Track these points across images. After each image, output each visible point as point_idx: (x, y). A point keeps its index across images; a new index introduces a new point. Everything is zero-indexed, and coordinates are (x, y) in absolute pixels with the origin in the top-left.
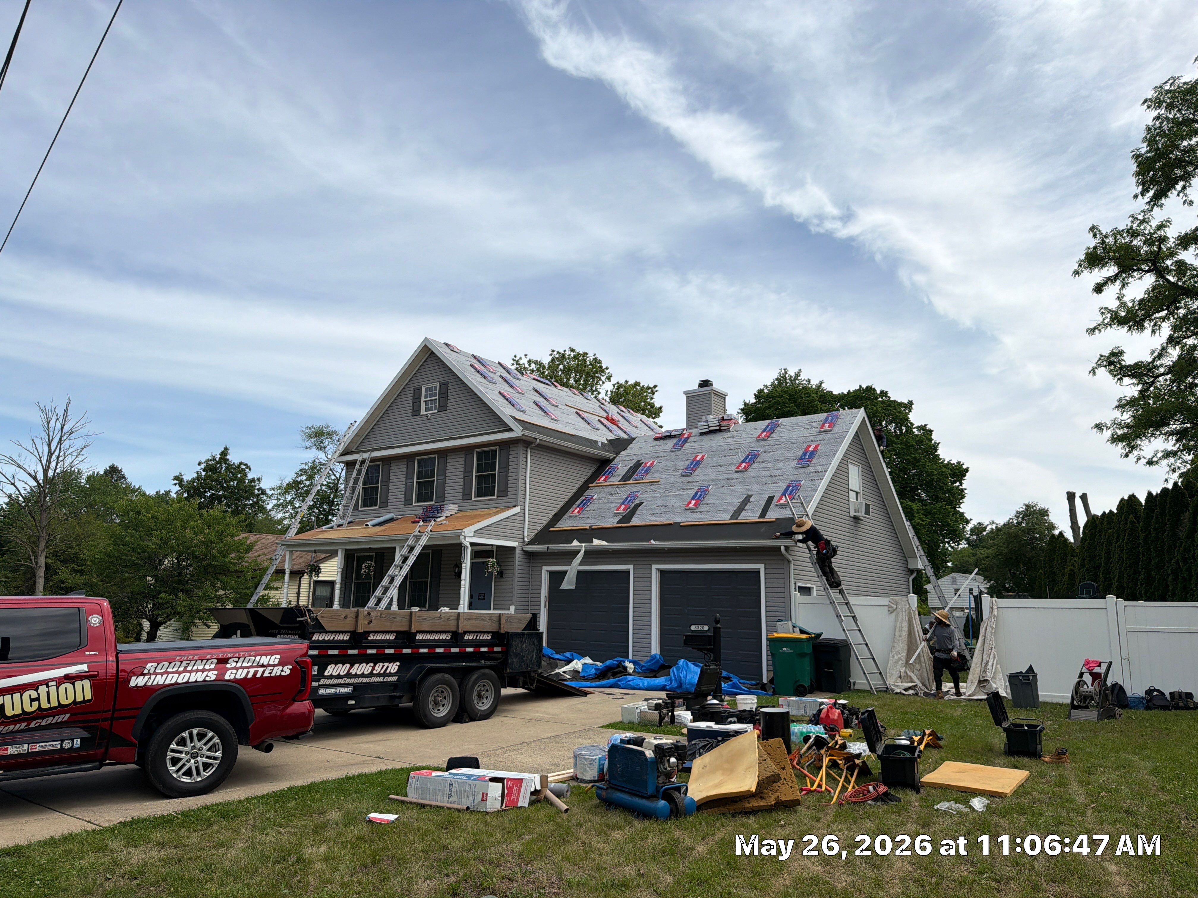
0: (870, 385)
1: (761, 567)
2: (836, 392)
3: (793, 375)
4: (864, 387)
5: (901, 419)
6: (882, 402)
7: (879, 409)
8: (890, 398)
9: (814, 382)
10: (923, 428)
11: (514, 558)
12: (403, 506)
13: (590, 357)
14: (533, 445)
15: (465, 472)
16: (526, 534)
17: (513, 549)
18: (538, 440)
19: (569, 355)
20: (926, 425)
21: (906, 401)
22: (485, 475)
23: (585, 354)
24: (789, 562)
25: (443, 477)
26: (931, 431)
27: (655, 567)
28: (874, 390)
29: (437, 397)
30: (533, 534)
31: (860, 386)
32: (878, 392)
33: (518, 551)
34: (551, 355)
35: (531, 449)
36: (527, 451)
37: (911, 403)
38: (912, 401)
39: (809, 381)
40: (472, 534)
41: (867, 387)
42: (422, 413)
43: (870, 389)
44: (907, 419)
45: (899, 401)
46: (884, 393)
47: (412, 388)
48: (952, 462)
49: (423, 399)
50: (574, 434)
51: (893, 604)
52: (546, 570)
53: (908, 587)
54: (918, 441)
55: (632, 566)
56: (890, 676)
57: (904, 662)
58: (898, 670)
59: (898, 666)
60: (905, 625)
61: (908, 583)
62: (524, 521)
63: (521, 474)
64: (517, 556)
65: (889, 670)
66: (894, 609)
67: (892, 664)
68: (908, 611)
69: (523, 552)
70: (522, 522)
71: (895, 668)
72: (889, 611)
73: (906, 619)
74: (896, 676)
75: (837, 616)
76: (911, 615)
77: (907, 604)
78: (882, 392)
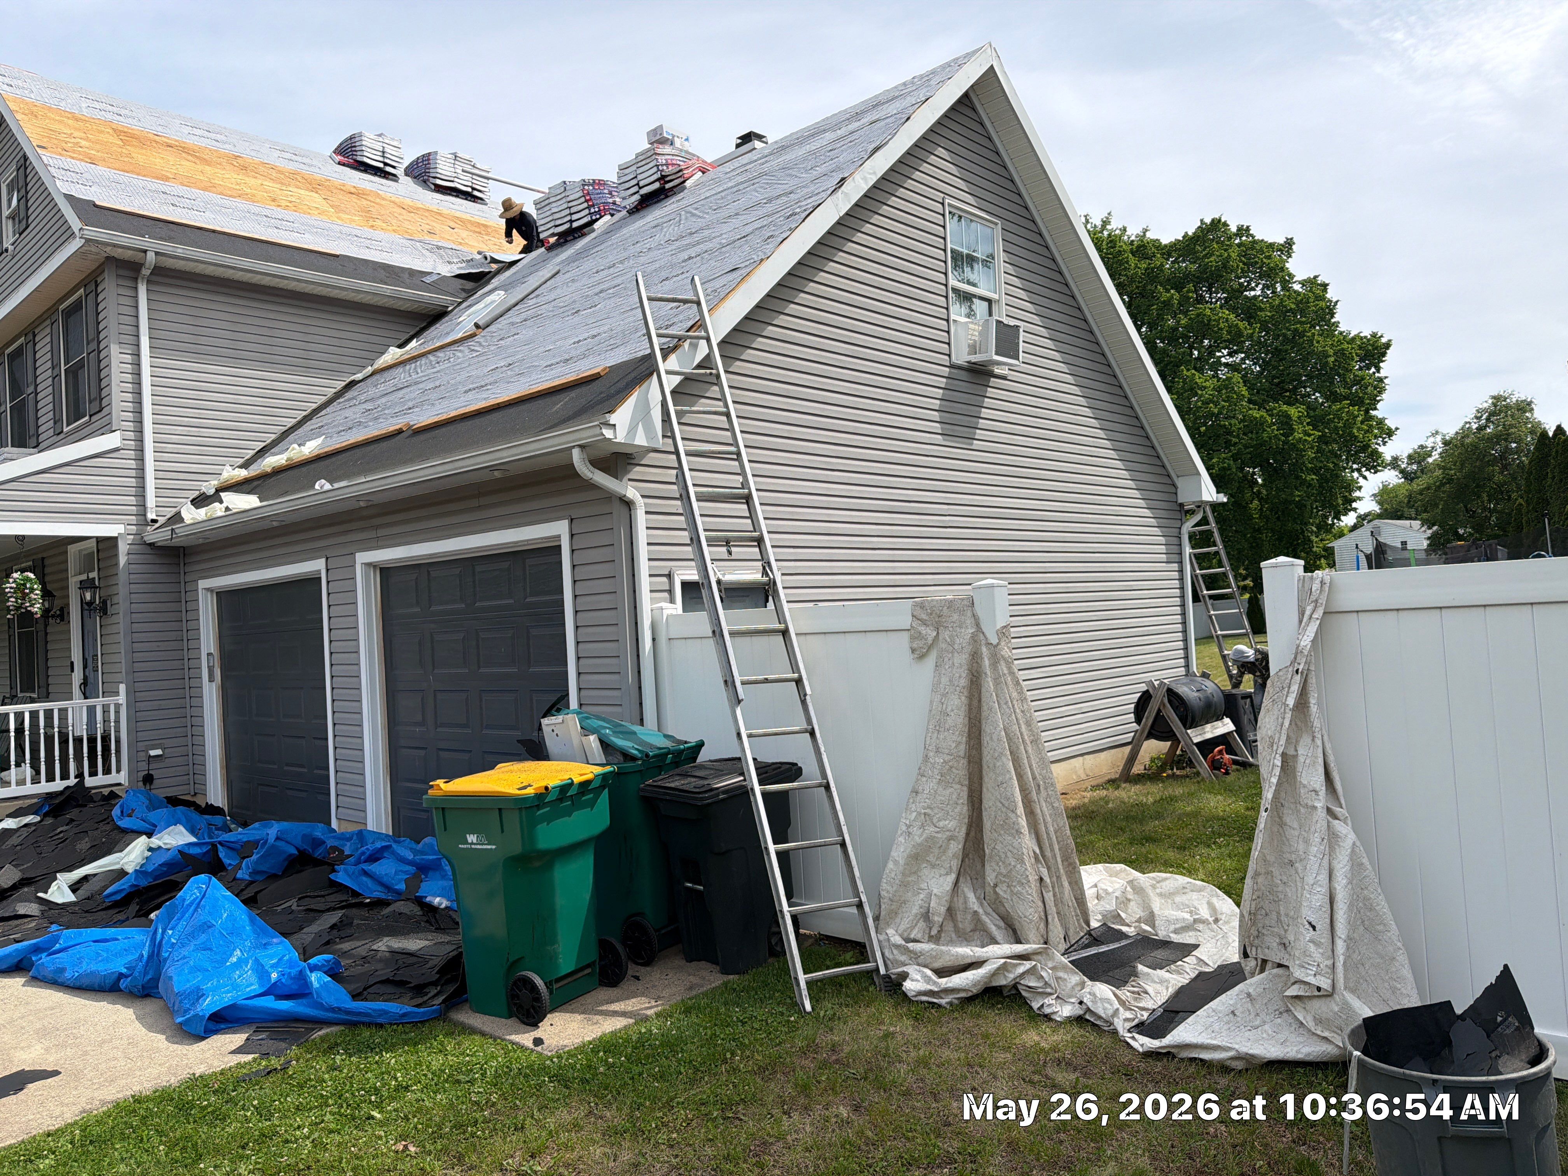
0: (1217, 217)
1: (557, 530)
2: (1166, 240)
3: (1099, 223)
4: (1208, 221)
5: (1271, 269)
6: (1239, 245)
7: (1234, 256)
8: (1253, 237)
9: (1133, 232)
10: (1311, 283)
11: (117, 564)
14: (146, 272)
16: (151, 501)
17: (114, 542)
18: (151, 256)
20: (1316, 277)
21: (1281, 240)
24: (627, 504)
25: (33, 388)
26: (1325, 286)
27: (363, 557)
28: (1225, 224)
31: (1202, 221)
32: (1234, 229)
33: (123, 548)
35: (151, 280)
36: (136, 289)
37: (1289, 243)
38: (1292, 239)
39: (1124, 230)
41: (1213, 220)
43: (1217, 224)
44: (1282, 269)
45: (1270, 241)
46: (1243, 231)
48: (1362, 335)
50: (338, 253)
51: (924, 623)
52: (208, 589)
53: (1175, 549)
54: (1302, 303)
55: (323, 561)
56: (894, 914)
57: (950, 853)
58: (924, 886)
59: (926, 872)
60: (957, 704)
61: (1175, 540)
62: (141, 469)
63: (114, 349)
64: (122, 560)
65: (887, 889)
66: (930, 641)
67: (902, 862)
68: (968, 649)
69: (148, 550)
70: (133, 473)
71: (912, 878)
72: (913, 651)
73: (963, 682)
74: (915, 910)
75: (726, 682)
76: (979, 665)
77: (969, 621)
78: (1240, 229)
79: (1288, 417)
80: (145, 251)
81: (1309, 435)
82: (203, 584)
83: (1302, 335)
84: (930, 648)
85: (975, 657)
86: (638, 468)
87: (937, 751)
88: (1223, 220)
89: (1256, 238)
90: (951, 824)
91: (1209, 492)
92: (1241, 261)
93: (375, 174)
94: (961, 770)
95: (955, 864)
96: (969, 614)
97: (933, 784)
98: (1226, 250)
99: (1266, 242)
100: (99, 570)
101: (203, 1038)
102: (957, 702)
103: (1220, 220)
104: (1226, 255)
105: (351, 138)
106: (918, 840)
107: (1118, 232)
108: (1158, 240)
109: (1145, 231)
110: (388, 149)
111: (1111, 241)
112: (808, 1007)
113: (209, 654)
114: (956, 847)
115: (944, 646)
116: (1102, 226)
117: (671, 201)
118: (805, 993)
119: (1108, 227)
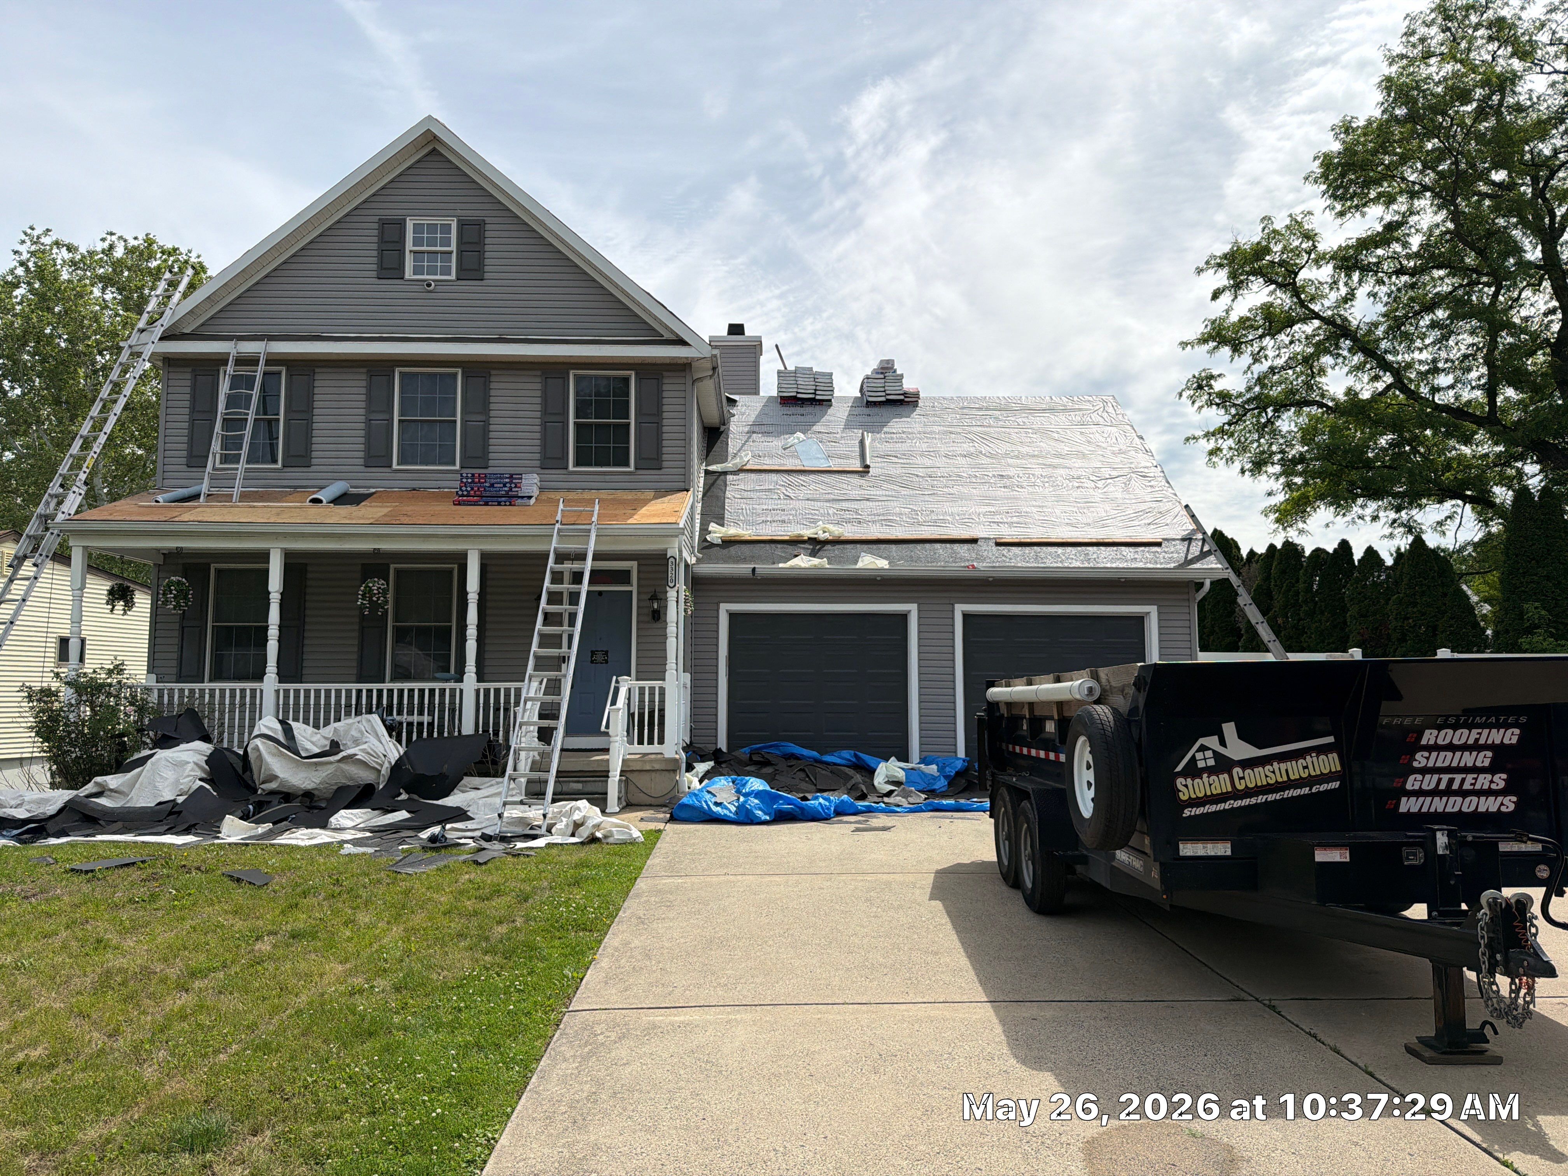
1: (1157, 610)
12: (362, 468)
15: (544, 412)
16: (695, 542)
22: (598, 425)
25: (483, 418)
27: (960, 609)
29: (452, 249)
42: (407, 276)
49: (409, 245)
52: (725, 610)
55: (916, 605)
69: (691, 576)
82: (723, 606)
100: (638, 585)
117: (913, 413)
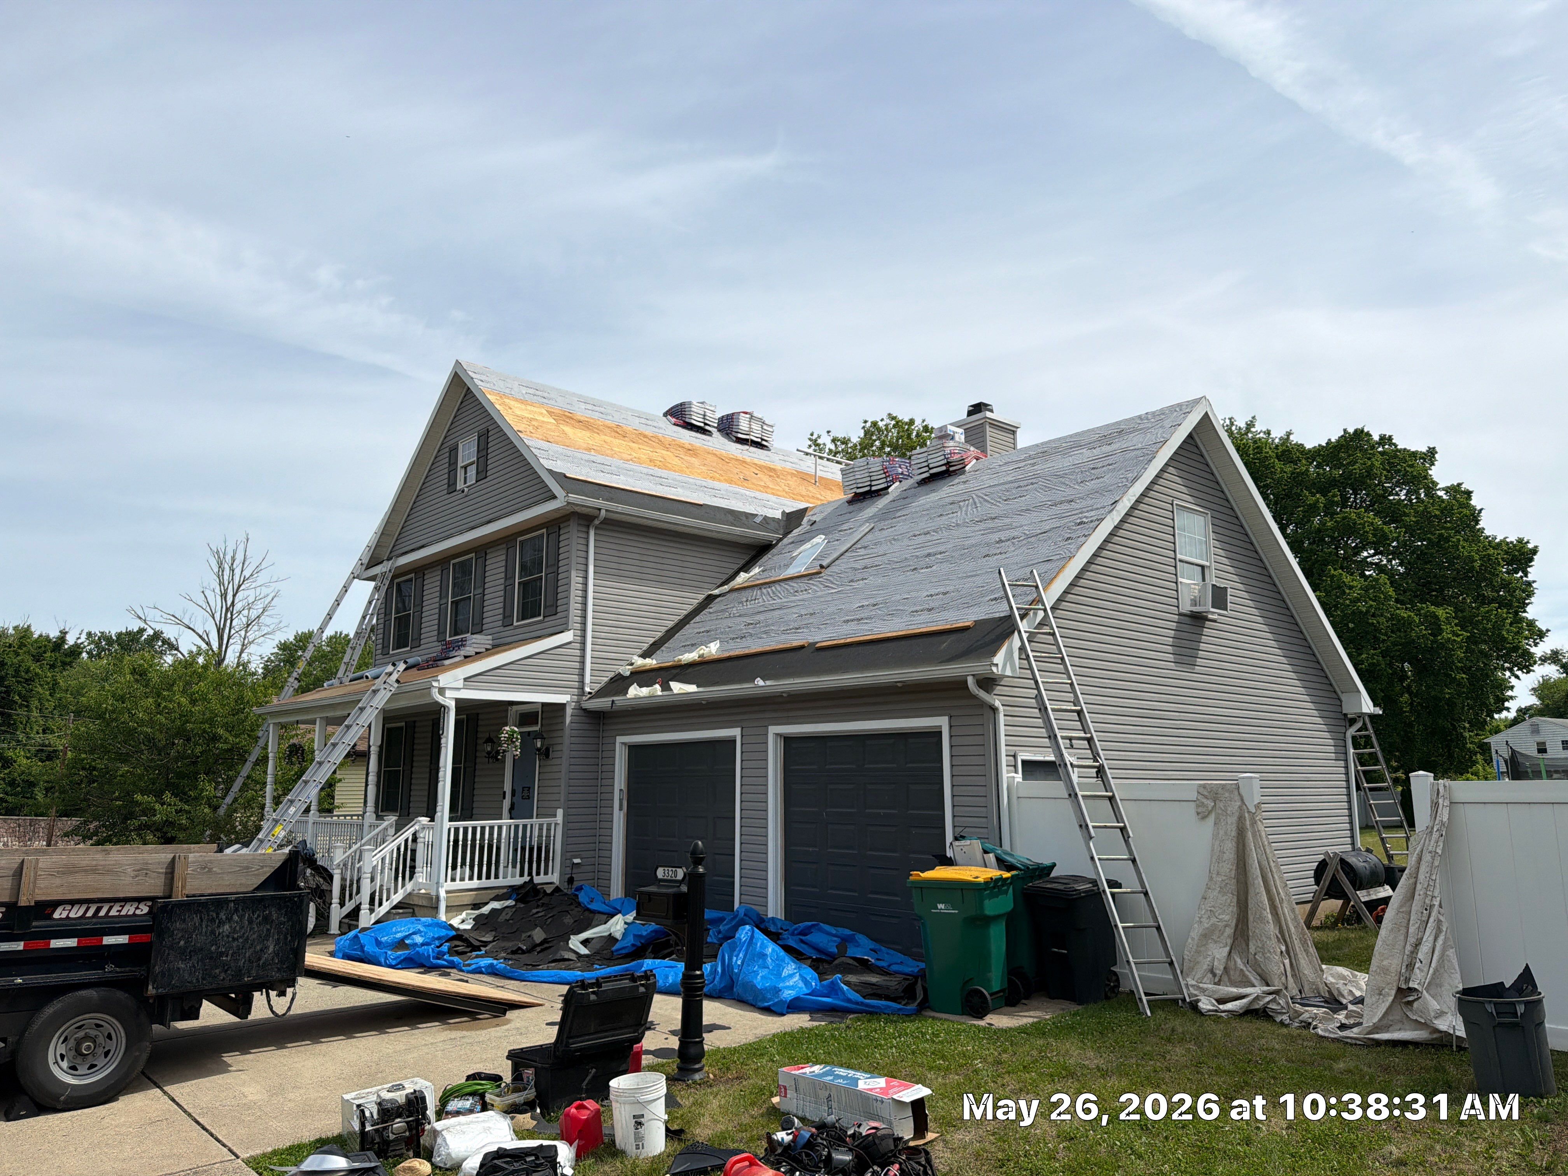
0: (1360, 427)
1: (942, 722)
2: (1309, 445)
3: (1243, 425)
4: (1351, 430)
5: (1414, 477)
6: (1382, 453)
7: (1377, 464)
8: (1396, 446)
9: (1277, 434)
10: (1455, 490)
11: (564, 722)
12: (436, 643)
13: (918, 425)
14: (597, 522)
15: (506, 579)
16: (588, 679)
17: (562, 707)
18: (603, 512)
19: (887, 425)
20: (1459, 485)
21: (1424, 449)
22: (527, 582)
23: (912, 422)
24: (994, 710)
25: (481, 590)
26: (1469, 494)
27: (773, 730)
28: (1368, 434)
29: (475, 459)
30: (606, 679)
31: (1345, 430)
32: (1376, 438)
33: (569, 711)
34: (864, 427)
35: (597, 528)
36: (588, 533)
37: (1432, 452)
38: (1434, 448)
39: (1268, 433)
40: (460, 684)
41: (1356, 431)
42: (458, 488)
43: (1360, 434)
44: (1425, 477)
45: (1413, 449)
46: (1385, 440)
47: (447, 450)
48: (1507, 540)
49: (460, 464)
50: (701, 502)
51: (1206, 797)
52: (623, 743)
53: (1342, 749)
54: (1446, 509)
55: (739, 729)
56: (1191, 969)
57: (1226, 934)
58: (1210, 953)
59: (1211, 945)
60: (1230, 847)
61: (1341, 743)
62: (583, 656)
63: (573, 574)
64: (568, 720)
65: (1187, 954)
66: (1210, 808)
67: (1196, 938)
68: (1237, 814)
69: (581, 713)
70: (578, 659)
71: (1202, 949)
72: (1198, 814)
73: (1234, 833)
74: (1205, 967)
75: (1081, 826)
76: (1244, 824)
77: (1237, 798)
78: (1382, 438)
79: (1437, 618)
80: (600, 509)
81: (1458, 636)
82: (620, 739)
83: (1447, 539)
84: (1210, 812)
85: (1241, 818)
86: (999, 687)
87: (1218, 874)
88: (1366, 430)
89: (1399, 447)
90: (1227, 918)
91: (1367, 706)
92: (1384, 469)
93: (697, 432)
94: (1232, 886)
95: (1229, 941)
96: (1236, 793)
97: (1215, 893)
98: (1369, 459)
99: (1408, 451)
100: (542, 725)
101: (783, 1015)
102: (1230, 845)
103: (1362, 431)
104: (1370, 463)
105: (681, 404)
106: (1206, 925)
107: (1262, 435)
108: (1302, 445)
109: (1289, 434)
110: (708, 413)
111: (1258, 447)
112: (1149, 1014)
113: (621, 790)
114: (1229, 931)
115: (1220, 812)
116: (1247, 428)
117: (957, 481)
118: (1146, 1006)
119: (1253, 430)
